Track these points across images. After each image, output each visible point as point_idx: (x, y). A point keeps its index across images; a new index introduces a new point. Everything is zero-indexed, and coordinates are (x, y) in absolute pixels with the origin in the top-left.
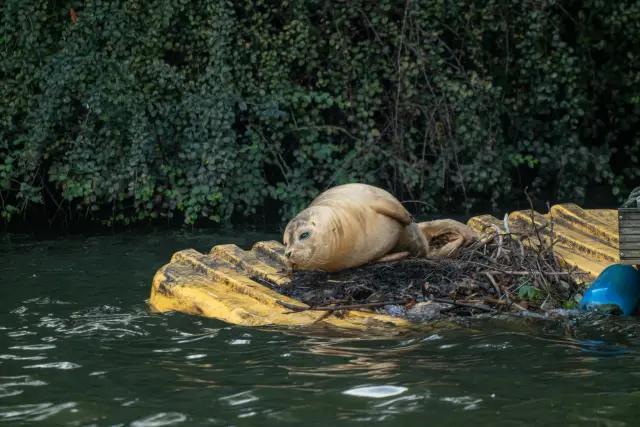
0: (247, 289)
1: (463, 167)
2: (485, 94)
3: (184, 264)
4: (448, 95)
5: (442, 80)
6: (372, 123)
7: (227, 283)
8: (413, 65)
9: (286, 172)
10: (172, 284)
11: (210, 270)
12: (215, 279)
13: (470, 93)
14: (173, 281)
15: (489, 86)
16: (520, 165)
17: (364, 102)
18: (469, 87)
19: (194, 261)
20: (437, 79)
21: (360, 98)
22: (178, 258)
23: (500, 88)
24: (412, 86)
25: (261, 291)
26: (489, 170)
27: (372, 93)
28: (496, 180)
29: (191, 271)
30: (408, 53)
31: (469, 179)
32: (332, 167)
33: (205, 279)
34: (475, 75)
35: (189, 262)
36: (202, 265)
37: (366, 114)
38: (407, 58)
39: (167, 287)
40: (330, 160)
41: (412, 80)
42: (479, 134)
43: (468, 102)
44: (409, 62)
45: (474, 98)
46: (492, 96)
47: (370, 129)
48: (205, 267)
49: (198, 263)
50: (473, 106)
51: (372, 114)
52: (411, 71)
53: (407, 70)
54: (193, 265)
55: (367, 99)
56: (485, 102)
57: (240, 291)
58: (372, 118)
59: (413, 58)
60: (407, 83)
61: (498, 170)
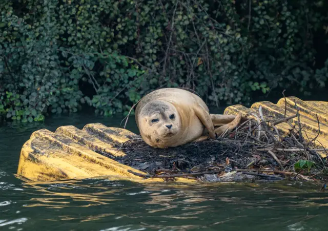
0: (98, 160)
1: (217, 90)
2: (235, 41)
3: (42, 140)
4: (209, 40)
5: (205, 30)
6: (155, 57)
7: (80, 155)
8: (185, 17)
9: (97, 88)
10: (39, 155)
11: (64, 145)
12: (69, 152)
13: (226, 40)
14: (39, 153)
15: (239, 36)
16: (257, 90)
17: (150, 42)
18: (225, 36)
19: (51, 138)
20: (202, 29)
21: (147, 39)
22: (37, 136)
23: (246, 38)
24: (184, 32)
25: (108, 161)
26: (236, 92)
27: (156, 36)
28: (240, 99)
29: (49, 145)
30: (181, 8)
31: (221, 98)
32: (128, 86)
33: (62, 152)
34: (229, 28)
35: (47, 138)
36: (58, 141)
37: (151, 51)
38: (181, 13)
39: (35, 157)
40: (126, 81)
41: (184, 28)
42: (230, 68)
43: (223, 46)
44: (183, 15)
45: (228, 43)
46: (240, 44)
47: (153, 62)
48: (60, 143)
49: (55, 140)
50: (226, 49)
51: (155, 52)
52: (183, 22)
53: (181, 21)
54: (51, 141)
55: (152, 41)
56: (235, 47)
57: (92, 161)
58: (155, 54)
59: (185, 12)
60: (180, 30)
61: (241, 92)
